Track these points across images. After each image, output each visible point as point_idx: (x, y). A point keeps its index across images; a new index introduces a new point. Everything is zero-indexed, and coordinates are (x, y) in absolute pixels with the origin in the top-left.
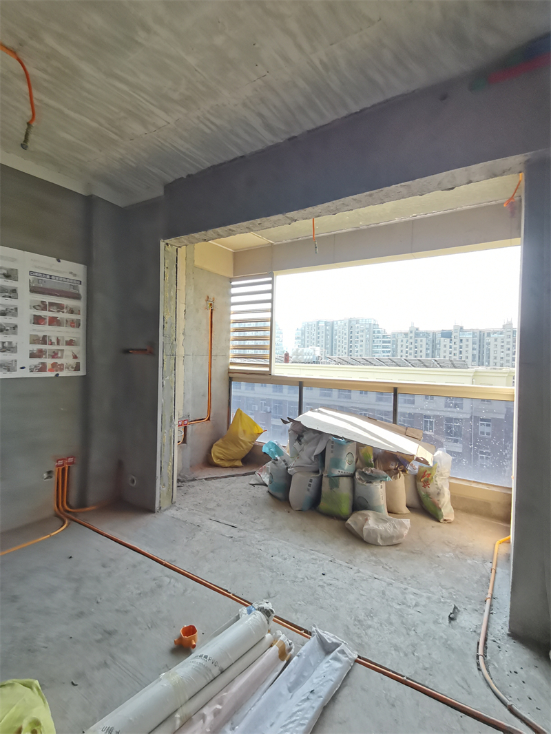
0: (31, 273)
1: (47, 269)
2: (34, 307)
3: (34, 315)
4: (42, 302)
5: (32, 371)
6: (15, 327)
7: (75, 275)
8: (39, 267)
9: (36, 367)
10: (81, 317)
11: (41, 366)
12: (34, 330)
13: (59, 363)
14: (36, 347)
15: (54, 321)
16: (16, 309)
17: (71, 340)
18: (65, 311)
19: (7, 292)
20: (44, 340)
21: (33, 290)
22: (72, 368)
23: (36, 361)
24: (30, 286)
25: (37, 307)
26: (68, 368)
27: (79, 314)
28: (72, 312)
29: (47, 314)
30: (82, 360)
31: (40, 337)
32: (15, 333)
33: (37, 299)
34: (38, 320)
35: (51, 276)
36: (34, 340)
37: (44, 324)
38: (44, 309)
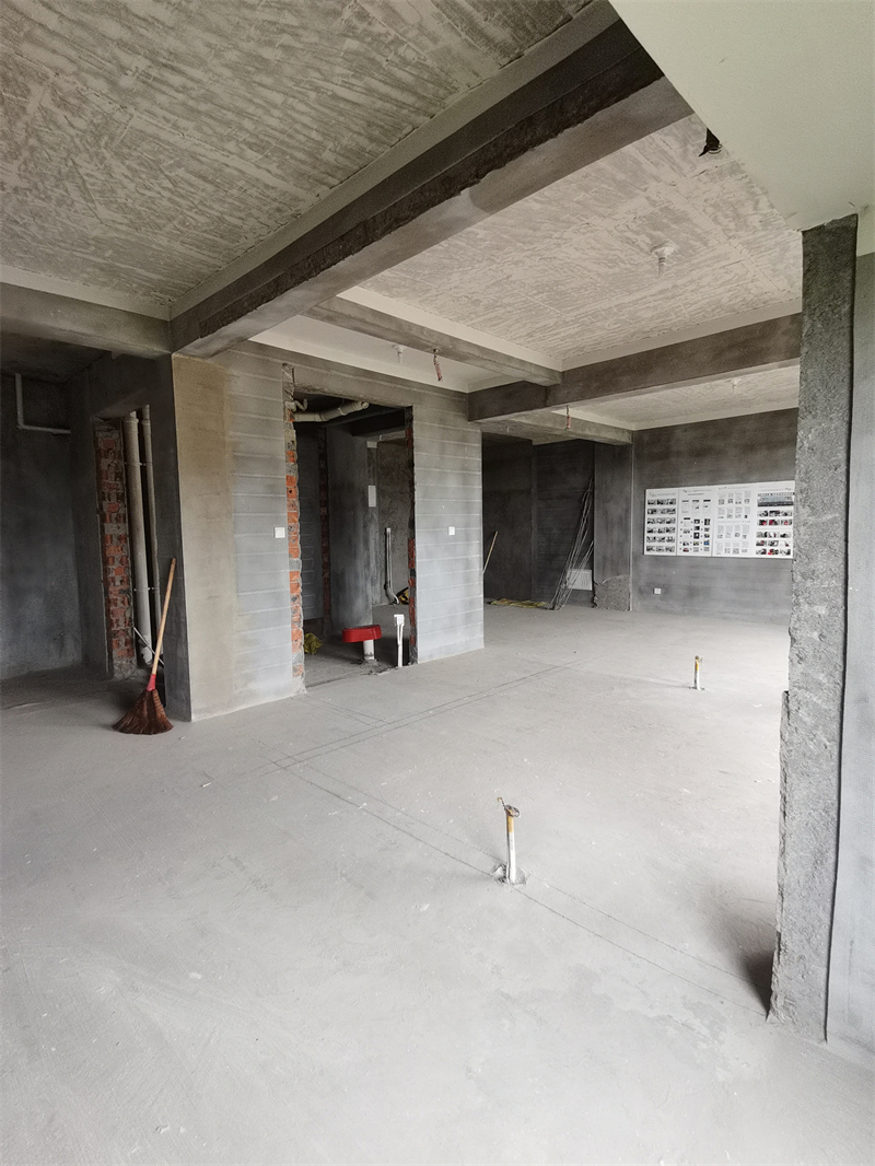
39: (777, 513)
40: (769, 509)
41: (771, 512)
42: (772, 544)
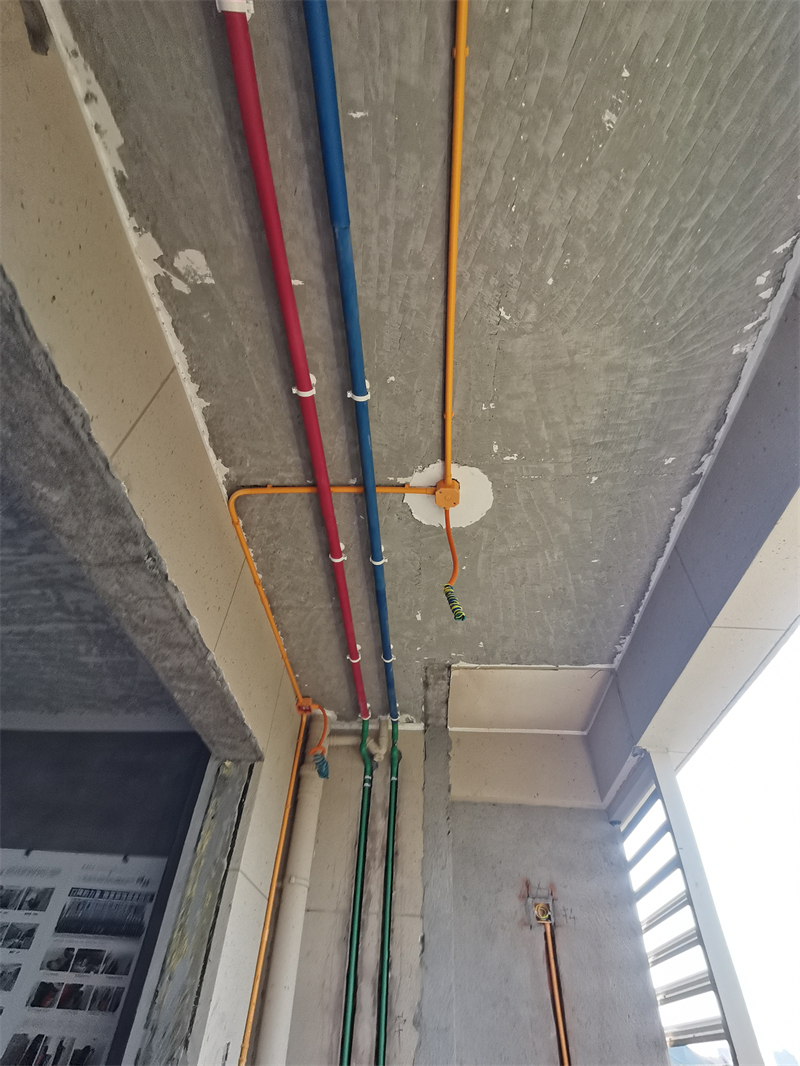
0: (73, 892)
1: (100, 880)
4: (69, 950)
7: (147, 883)
8: (90, 879)
12: (25, 1023)
18: (102, 967)
21: (64, 926)
24: (59, 920)
28: (114, 968)
29: (66, 978)
33: (59, 946)
34: (42, 996)
35: (102, 892)
37: (51, 1005)
38: (64, 968)
39: (95, 960)
40: (80, 943)
41: (82, 954)
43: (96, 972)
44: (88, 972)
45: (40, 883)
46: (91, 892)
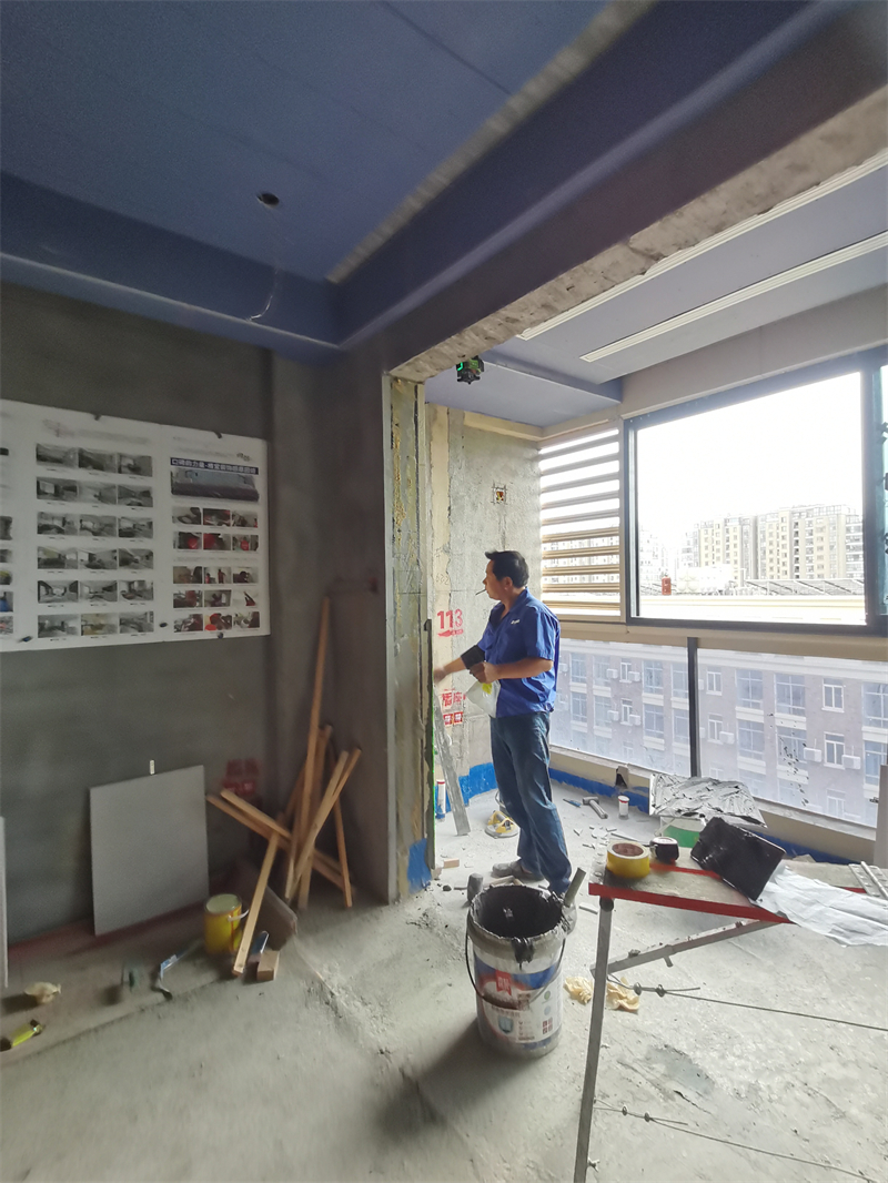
0: (174, 461)
1: (199, 452)
2: (180, 519)
3: (180, 533)
4: (194, 510)
5: (178, 629)
6: (149, 555)
7: (247, 458)
8: (186, 451)
9: (184, 622)
10: (260, 532)
11: (192, 620)
12: (180, 559)
13: (223, 615)
14: (184, 588)
15: (214, 542)
16: (150, 524)
17: (243, 573)
18: (231, 522)
19: (134, 497)
20: (197, 575)
21: (179, 490)
22: (246, 622)
23: (185, 613)
24: (172, 485)
25: (185, 519)
26: (239, 623)
27: (256, 526)
28: (243, 522)
29: (201, 530)
30: (262, 608)
31: (189, 571)
32: (150, 566)
33: (183, 505)
34: (186, 541)
35: (206, 463)
36: (183, 576)
37: (197, 548)
38: (196, 521)
39: (222, 517)
40: (203, 504)
41: (209, 512)
42: (215, 600)
43: (228, 525)
44: (220, 524)
45: (134, 451)
46: (194, 463)
